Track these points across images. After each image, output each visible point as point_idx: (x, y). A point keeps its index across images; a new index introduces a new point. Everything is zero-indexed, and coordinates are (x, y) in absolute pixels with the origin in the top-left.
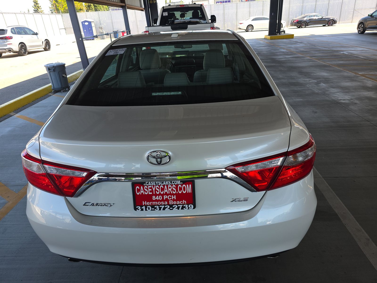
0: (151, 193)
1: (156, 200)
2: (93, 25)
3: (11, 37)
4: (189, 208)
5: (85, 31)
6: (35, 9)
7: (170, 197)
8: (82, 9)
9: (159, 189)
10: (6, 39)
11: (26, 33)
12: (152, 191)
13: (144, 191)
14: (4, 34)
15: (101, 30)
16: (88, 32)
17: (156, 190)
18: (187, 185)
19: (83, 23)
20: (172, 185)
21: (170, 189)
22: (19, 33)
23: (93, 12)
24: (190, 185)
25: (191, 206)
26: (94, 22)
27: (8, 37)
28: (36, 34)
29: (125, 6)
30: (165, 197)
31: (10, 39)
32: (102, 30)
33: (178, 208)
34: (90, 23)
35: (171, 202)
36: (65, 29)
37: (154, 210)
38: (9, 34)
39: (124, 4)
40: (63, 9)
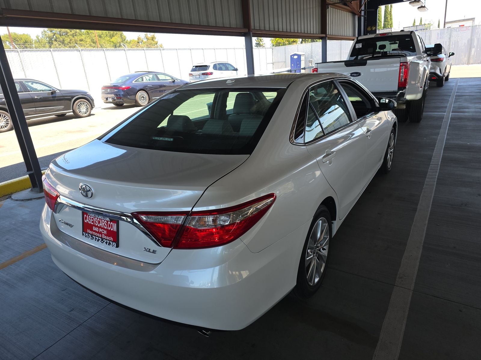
0: (92, 223)
1: (95, 231)
2: (302, 58)
3: (211, 73)
4: (113, 245)
5: (293, 65)
6: (257, 42)
7: (103, 231)
8: (295, 41)
9: (97, 221)
10: (207, 75)
11: (227, 69)
12: (93, 222)
13: (89, 220)
14: (206, 70)
15: (310, 64)
16: (295, 66)
17: (95, 222)
18: (114, 224)
19: (292, 57)
20: (105, 221)
21: (103, 224)
22: (220, 69)
23: (309, 43)
24: (116, 224)
25: (114, 244)
26: (304, 55)
27: (209, 73)
28: (236, 70)
29: (326, 36)
30: (101, 230)
31: (210, 75)
32: (312, 64)
33: (106, 243)
34: (299, 56)
35: (104, 236)
36: (273, 64)
37: (92, 239)
38: (210, 70)
39: (324, 35)
40: (275, 42)
